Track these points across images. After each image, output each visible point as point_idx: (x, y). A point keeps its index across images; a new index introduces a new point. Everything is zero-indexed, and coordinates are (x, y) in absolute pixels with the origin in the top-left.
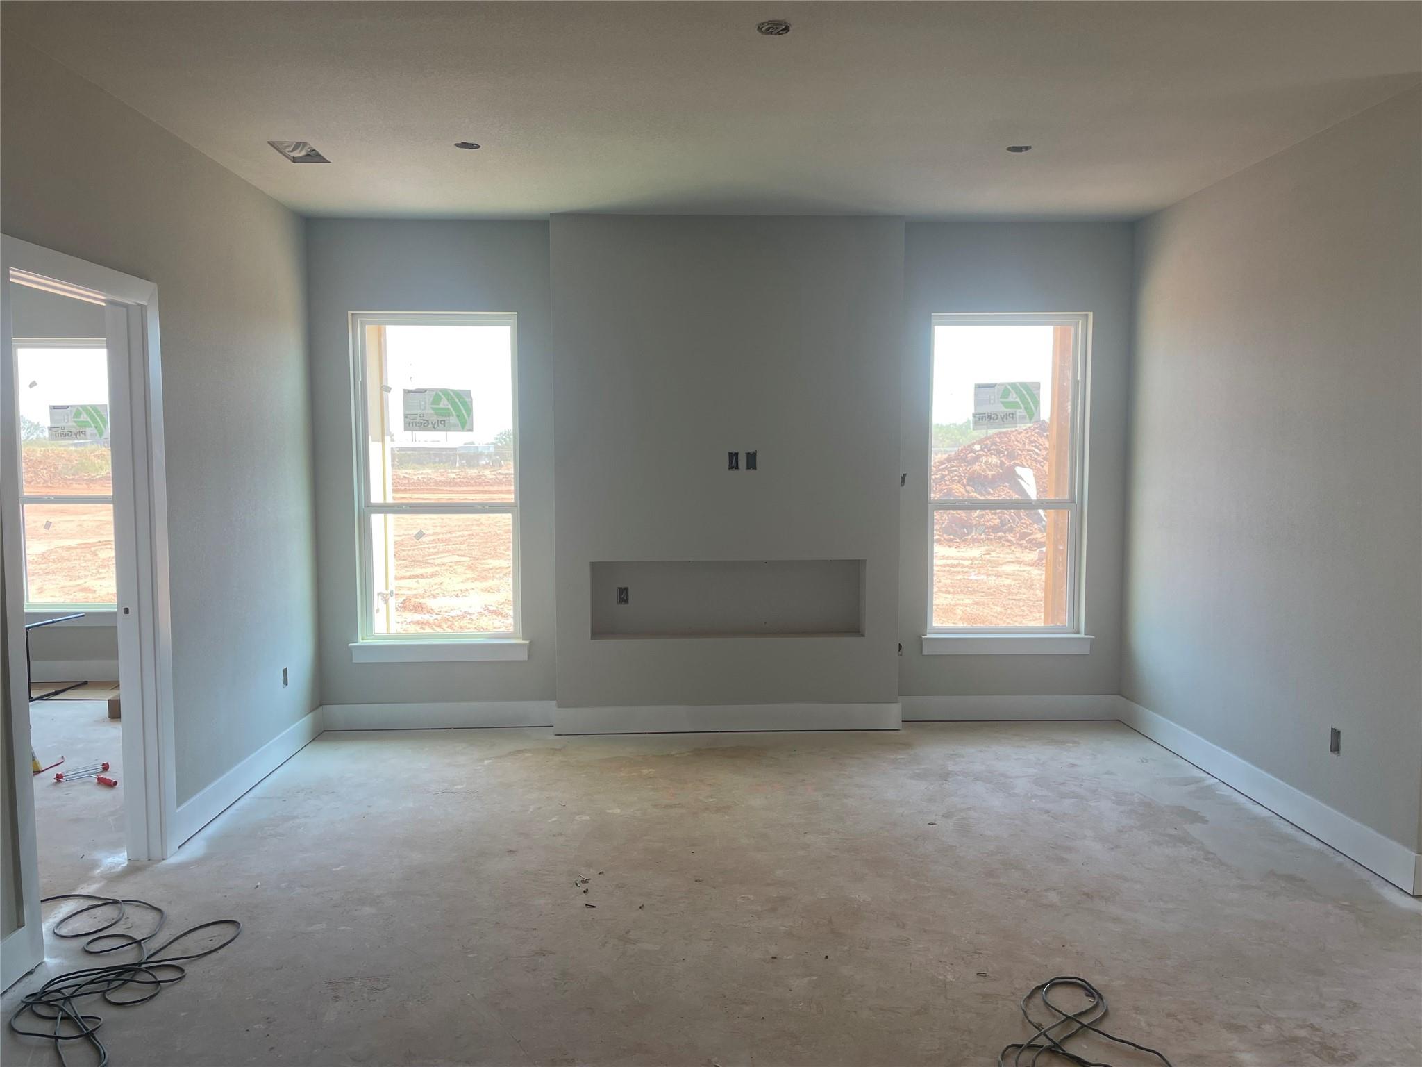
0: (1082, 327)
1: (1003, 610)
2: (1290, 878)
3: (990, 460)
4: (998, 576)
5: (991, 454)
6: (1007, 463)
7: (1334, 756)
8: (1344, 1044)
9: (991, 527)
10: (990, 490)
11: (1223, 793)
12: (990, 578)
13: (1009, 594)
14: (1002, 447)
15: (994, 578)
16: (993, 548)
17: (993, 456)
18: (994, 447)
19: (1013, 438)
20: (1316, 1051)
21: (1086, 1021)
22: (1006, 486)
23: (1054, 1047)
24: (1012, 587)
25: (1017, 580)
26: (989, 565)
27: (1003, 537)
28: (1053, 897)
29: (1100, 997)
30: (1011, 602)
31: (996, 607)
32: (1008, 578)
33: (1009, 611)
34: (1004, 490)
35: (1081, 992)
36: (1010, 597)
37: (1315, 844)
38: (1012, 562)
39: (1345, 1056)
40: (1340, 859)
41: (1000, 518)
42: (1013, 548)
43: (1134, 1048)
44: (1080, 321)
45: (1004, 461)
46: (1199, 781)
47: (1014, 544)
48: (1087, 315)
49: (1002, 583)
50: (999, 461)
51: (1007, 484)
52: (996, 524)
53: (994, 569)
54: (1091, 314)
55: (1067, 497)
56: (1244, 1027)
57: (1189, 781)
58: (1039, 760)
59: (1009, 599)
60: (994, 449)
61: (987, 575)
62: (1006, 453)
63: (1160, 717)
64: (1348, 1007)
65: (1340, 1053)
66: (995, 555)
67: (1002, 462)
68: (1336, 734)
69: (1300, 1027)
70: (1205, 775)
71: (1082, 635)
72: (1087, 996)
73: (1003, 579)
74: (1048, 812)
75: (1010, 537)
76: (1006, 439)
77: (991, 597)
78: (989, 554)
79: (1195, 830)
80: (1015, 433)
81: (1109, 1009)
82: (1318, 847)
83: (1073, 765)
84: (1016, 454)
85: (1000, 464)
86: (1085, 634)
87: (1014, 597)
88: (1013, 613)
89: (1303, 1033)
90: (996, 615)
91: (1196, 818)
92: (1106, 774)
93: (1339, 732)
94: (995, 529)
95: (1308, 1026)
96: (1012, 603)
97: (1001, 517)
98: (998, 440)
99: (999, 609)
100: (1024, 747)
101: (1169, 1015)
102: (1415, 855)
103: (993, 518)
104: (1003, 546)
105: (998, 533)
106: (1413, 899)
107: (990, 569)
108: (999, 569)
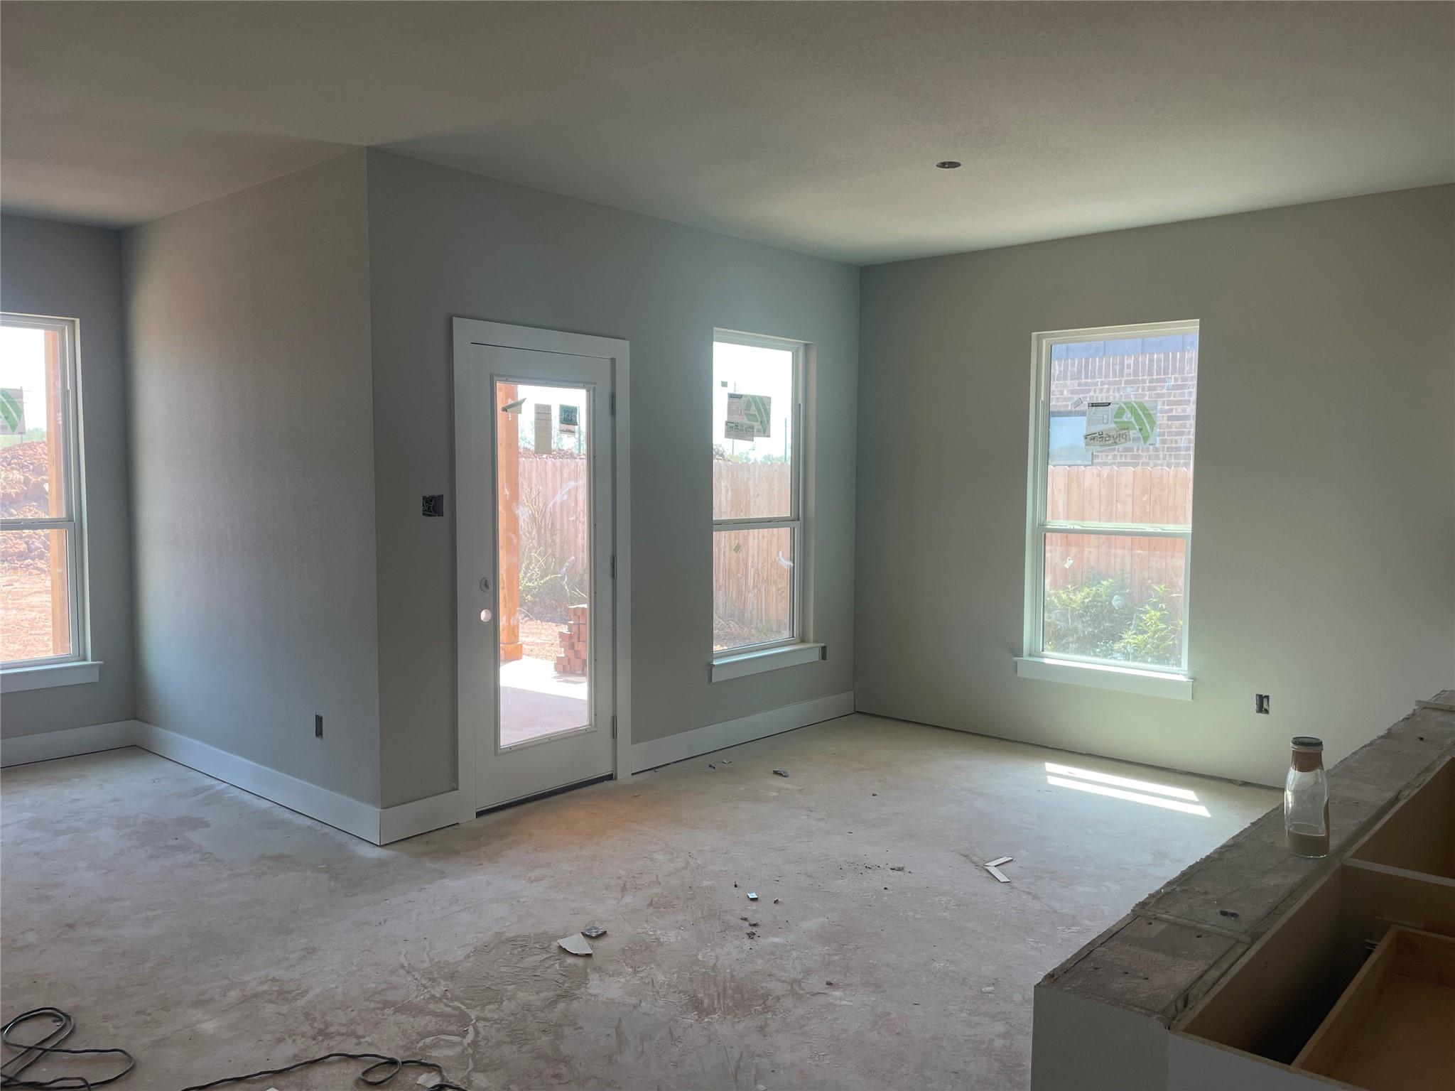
0: (71, 333)
1: (21, 647)
2: (279, 857)
3: (11, 475)
4: (20, 610)
5: (13, 469)
6: (33, 479)
7: (318, 739)
8: (299, 985)
9: (15, 554)
10: (13, 511)
11: (232, 795)
12: (9, 613)
13: (33, 628)
14: (25, 461)
15: (15, 612)
16: (17, 578)
17: (15, 471)
18: (15, 461)
19: (40, 451)
20: (273, 999)
21: (48, 1046)
22: (34, 506)
23: (8, 1081)
24: (37, 621)
25: (43, 612)
26: (10, 597)
27: (31, 564)
28: (31, 938)
29: (68, 1018)
30: (32, 637)
31: (13, 645)
32: (32, 611)
33: (29, 648)
34: (30, 510)
35: (49, 1020)
36: (33, 632)
37: (308, 822)
38: (40, 592)
39: (298, 994)
40: (327, 829)
41: (27, 543)
42: (43, 576)
43: (97, 1053)
44: (66, 328)
45: (30, 477)
46: (212, 787)
47: (45, 571)
48: (74, 321)
49: (24, 617)
50: (22, 477)
51: (35, 504)
52: (22, 549)
53: (15, 602)
54: (78, 321)
55: (64, 515)
56: (211, 1000)
57: (197, 791)
58: (37, 802)
59: (31, 634)
60: (15, 463)
61: (6, 610)
62: (31, 467)
63: (172, 733)
64: (308, 953)
65: (293, 994)
66: (18, 586)
67: (26, 478)
68: (319, 720)
69: (262, 983)
70: (216, 782)
71: (89, 662)
72: (55, 1021)
73: (27, 612)
74: (37, 854)
75: (40, 564)
76: (31, 452)
77: (8, 634)
78: (11, 585)
79: (195, 837)
80: (42, 445)
81: (77, 1026)
82: (309, 824)
83: (75, 800)
84: (44, 469)
85: (24, 479)
86: (92, 661)
87: (38, 632)
88: (34, 650)
89: (264, 988)
90: (12, 654)
91: (198, 824)
92: (113, 801)
93: (321, 718)
94: (21, 556)
95: (270, 980)
96: (35, 639)
97: (29, 541)
98: (21, 453)
99: (17, 647)
100: (20, 792)
101: (139, 1013)
102: (379, 810)
103: (17, 544)
104: (30, 574)
105: (25, 560)
106: (380, 849)
107: (10, 602)
108: (22, 601)
